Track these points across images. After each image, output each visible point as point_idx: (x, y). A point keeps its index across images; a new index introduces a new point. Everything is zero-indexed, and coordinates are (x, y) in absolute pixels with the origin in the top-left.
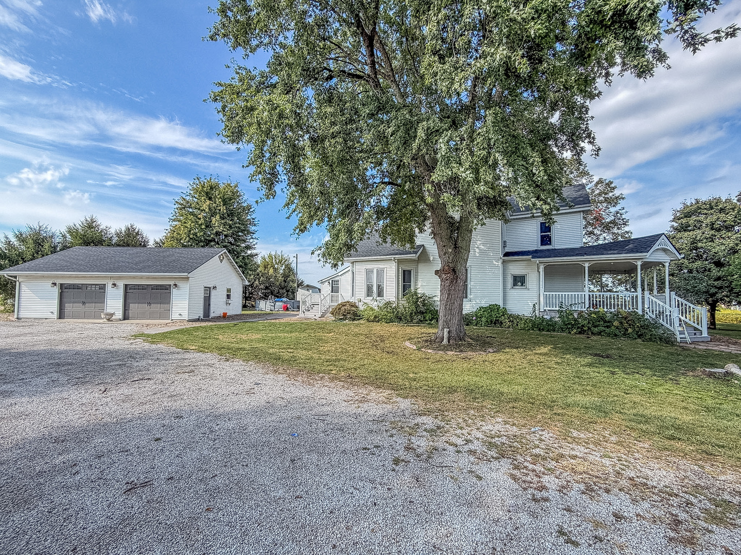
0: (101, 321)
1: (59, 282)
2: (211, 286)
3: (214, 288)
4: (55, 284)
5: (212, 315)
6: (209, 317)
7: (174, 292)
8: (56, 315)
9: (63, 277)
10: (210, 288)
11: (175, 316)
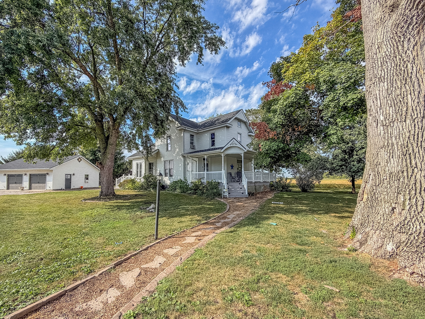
0: (19, 190)
1: (7, 173)
2: (72, 173)
3: (74, 174)
4: (5, 175)
5: (72, 187)
6: (70, 188)
7: (47, 176)
8: (6, 188)
9: (8, 171)
10: (71, 175)
11: (48, 188)
